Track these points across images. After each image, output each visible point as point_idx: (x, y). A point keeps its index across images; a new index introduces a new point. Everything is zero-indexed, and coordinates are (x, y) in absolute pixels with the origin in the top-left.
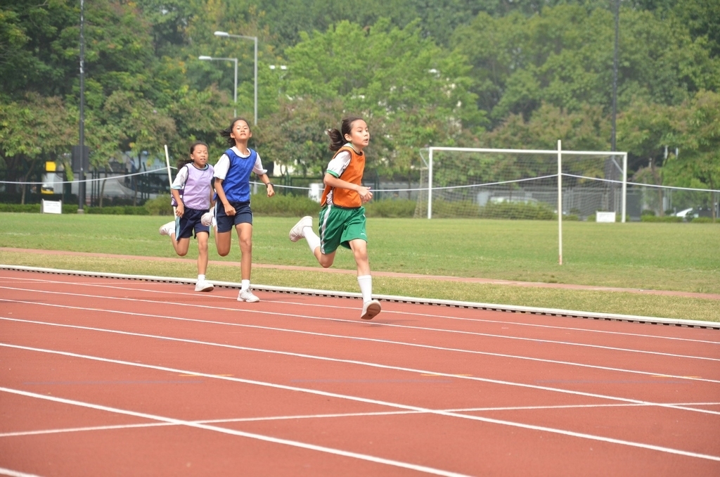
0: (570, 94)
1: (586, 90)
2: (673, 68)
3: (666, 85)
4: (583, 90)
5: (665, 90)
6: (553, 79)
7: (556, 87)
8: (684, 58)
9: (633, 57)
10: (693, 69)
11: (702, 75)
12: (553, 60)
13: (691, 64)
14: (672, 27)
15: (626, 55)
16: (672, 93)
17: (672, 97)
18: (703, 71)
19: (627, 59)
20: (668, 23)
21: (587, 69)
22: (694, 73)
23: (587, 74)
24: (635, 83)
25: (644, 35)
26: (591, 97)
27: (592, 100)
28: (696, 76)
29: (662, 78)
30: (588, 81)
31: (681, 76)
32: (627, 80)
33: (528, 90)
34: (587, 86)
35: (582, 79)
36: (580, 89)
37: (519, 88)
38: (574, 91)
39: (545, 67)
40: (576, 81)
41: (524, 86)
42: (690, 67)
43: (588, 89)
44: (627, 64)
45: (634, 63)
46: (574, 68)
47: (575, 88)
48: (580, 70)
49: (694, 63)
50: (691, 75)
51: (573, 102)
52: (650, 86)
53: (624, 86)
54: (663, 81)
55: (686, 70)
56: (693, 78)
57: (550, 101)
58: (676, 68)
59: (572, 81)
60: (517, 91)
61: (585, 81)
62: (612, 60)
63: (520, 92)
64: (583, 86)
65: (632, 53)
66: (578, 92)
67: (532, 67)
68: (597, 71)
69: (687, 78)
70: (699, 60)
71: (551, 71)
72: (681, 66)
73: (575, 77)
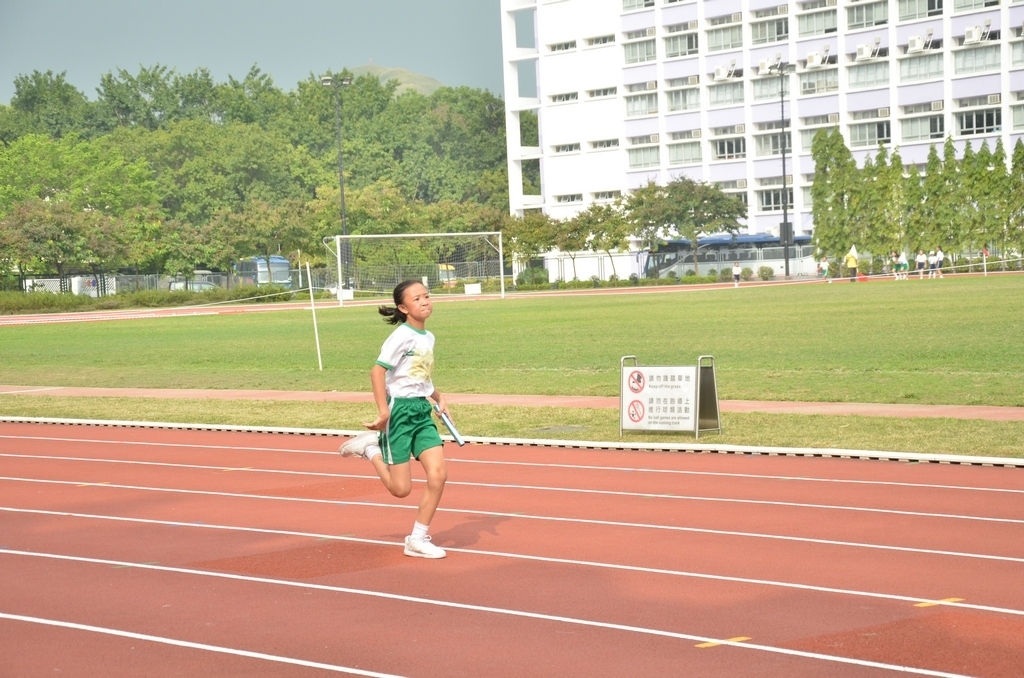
0: (204, 193)
1: (217, 190)
2: (285, 170)
3: (284, 184)
5: (284, 188)
6: (189, 181)
7: (192, 187)
8: (293, 162)
9: (259, 161)
10: (302, 170)
12: (190, 165)
13: (299, 167)
14: (276, 137)
15: (253, 159)
16: (288, 190)
18: (309, 172)
19: (255, 163)
20: (273, 134)
21: (216, 171)
22: (303, 174)
23: (217, 176)
24: (261, 183)
25: (258, 144)
26: (224, 194)
27: (225, 197)
29: (280, 178)
31: (293, 177)
32: (255, 180)
33: (172, 190)
34: (219, 186)
35: (213, 180)
37: (164, 188)
38: (207, 190)
39: (181, 171)
40: (208, 182)
41: (168, 187)
44: (255, 166)
45: (260, 165)
46: (206, 172)
48: (210, 174)
51: (208, 199)
53: (252, 185)
54: (281, 181)
55: (297, 172)
57: (189, 198)
58: (288, 170)
59: (205, 182)
60: (162, 192)
61: (217, 182)
62: (241, 163)
63: (165, 193)
65: (258, 158)
67: (170, 170)
68: (226, 174)
69: (298, 178)
70: (304, 164)
71: (187, 174)
72: (292, 169)
73: (207, 179)
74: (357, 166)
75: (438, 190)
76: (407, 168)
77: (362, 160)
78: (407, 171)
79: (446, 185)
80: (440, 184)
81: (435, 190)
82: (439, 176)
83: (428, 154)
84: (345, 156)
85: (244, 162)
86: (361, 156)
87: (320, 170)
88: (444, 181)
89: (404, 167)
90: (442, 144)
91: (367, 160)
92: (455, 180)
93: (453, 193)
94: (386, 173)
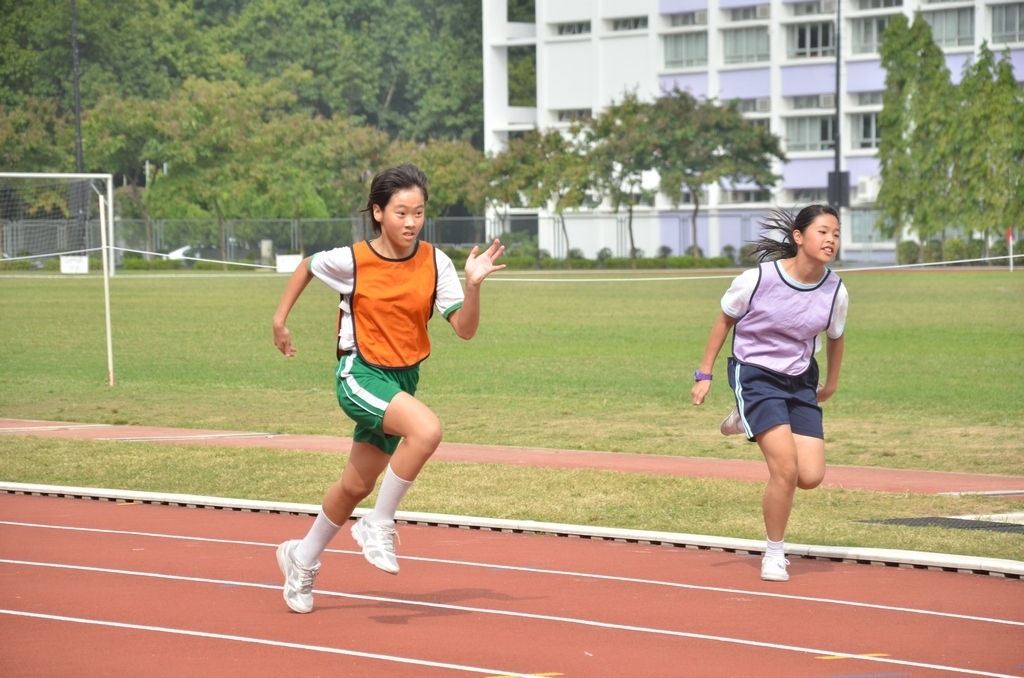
1: (23, 76)
2: (144, 46)
3: (139, 70)
4: (18, 75)
5: (138, 77)
8: (160, 32)
9: (89, 28)
10: (173, 47)
11: (186, 56)
13: (170, 40)
15: (78, 24)
16: (147, 80)
17: (148, 86)
18: (188, 50)
19: (80, 31)
21: (23, 44)
22: (174, 53)
23: (22, 51)
24: (96, 66)
26: (32, 85)
27: (33, 90)
28: (178, 59)
29: (132, 59)
30: (26, 62)
31: (156, 58)
32: (82, 61)
34: (24, 69)
35: (17, 59)
36: (15, 73)
38: (5, 77)
40: (7, 62)
42: (168, 45)
43: (27, 73)
44: (81, 37)
45: (91, 36)
47: (7, 72)
48: (12, 46)
49: (174, 37)
50: (170, 56)
51: (5, 92)
52: (117, 70)
54: (135, 64)
55: (164, 49)
56: (174, 60)
58: (149, 46)
61: (21, 61)
62: (58, 31)
64: (17, 69)
65: (87, 22)
66: (12, 78)
68: (37, 47)
69: (164, 60)
70: (180, 34)
72: (156, 43)
73: (5, 57)
74: (278, 44)
75: (423, 91)
76: (365, 50)
77: (289, 34)
78: (366, 56)
79: (439, 81)
80: (429, 81)
81: (416, 91)
82: (426, 65)
83: (411, 25)
84: (262, 24)
85: (65, 29)
86: (290, 25)
87: (214, 48)
88: (435, 76)
89: (358, 48)
90: (438, 10)
91: (298, 34)
92: (454, 73)
93: (447, 95)
94: (330, 57)
